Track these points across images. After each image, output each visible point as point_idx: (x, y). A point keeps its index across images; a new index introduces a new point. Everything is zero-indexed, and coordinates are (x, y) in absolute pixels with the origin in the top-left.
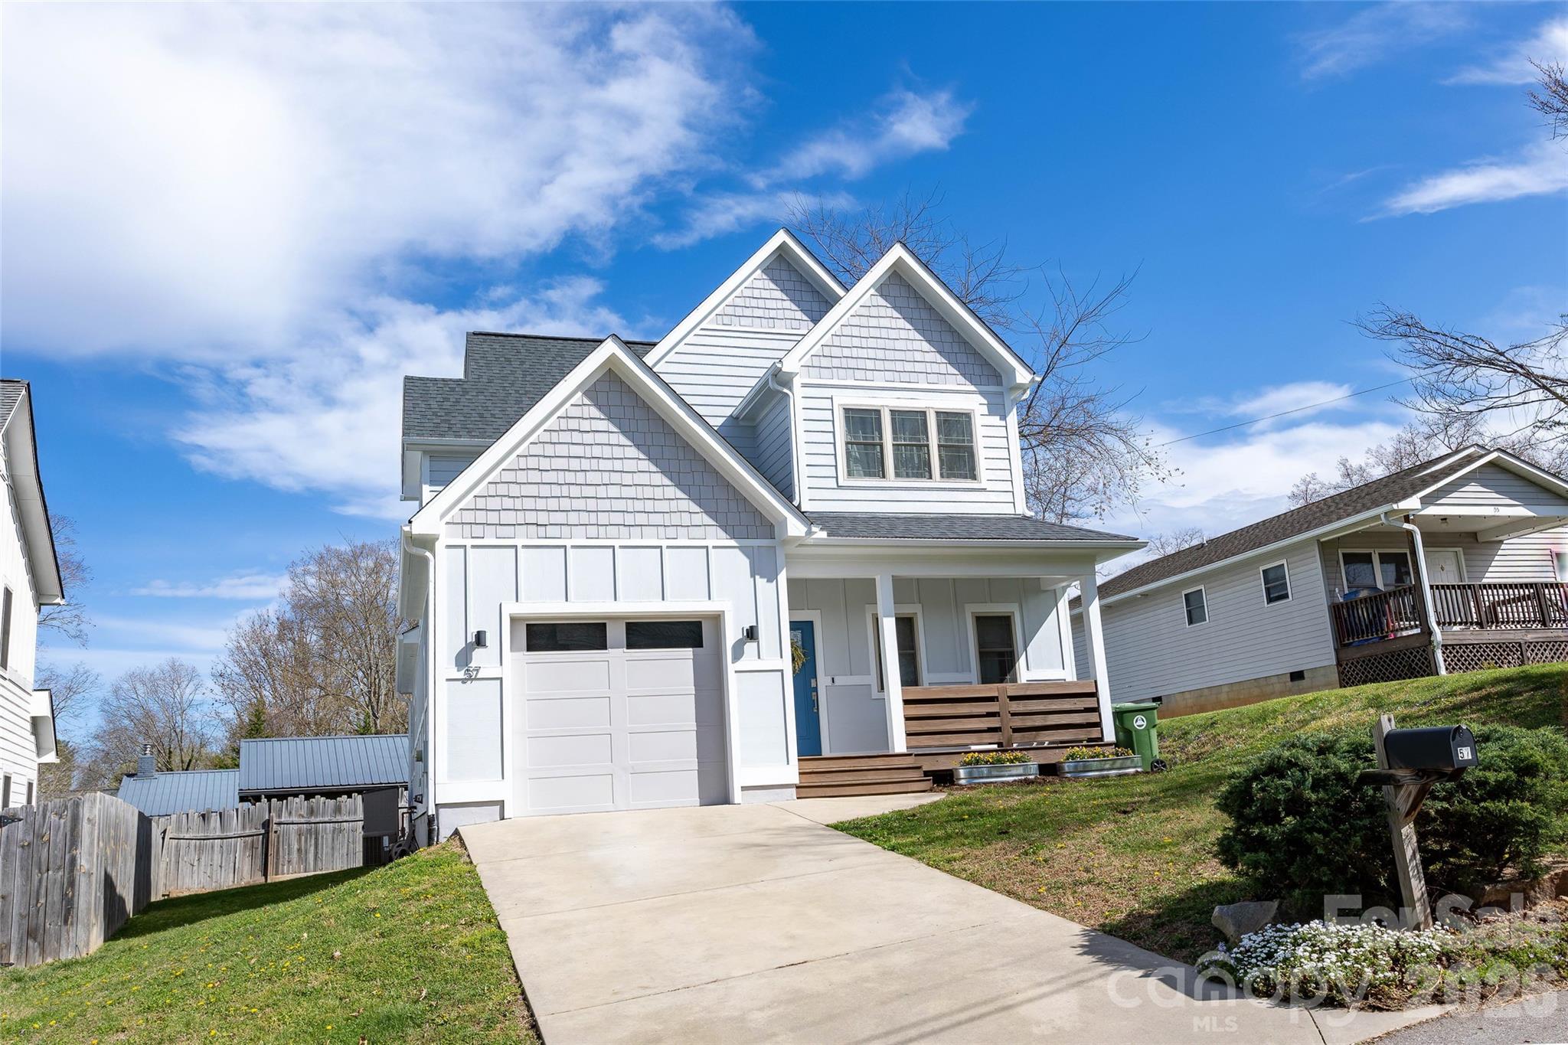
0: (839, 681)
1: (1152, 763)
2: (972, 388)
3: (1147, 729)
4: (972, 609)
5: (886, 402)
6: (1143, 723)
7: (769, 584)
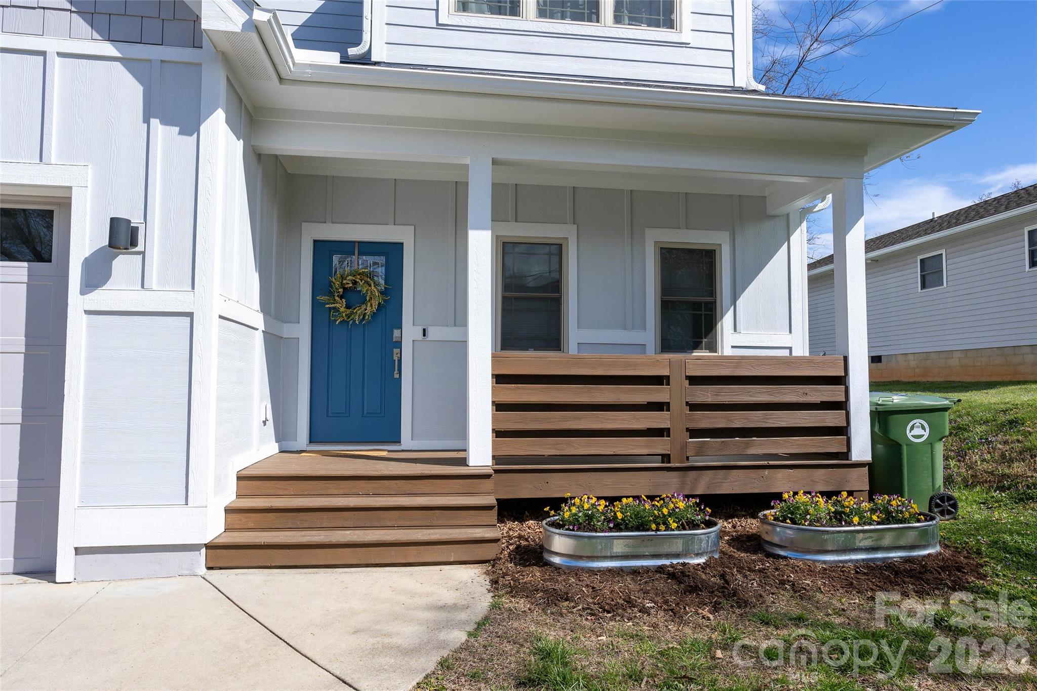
0: (434, 333)
1: (932, 499)
3: (930, 443)
4: (656, 237)
7: (185, 138)
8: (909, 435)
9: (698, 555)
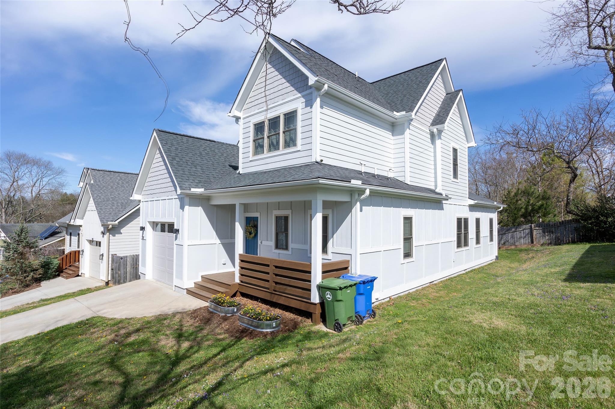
0: (263, 243)
2: (300, 95)
3: (333, 301)
5: (266, 117)
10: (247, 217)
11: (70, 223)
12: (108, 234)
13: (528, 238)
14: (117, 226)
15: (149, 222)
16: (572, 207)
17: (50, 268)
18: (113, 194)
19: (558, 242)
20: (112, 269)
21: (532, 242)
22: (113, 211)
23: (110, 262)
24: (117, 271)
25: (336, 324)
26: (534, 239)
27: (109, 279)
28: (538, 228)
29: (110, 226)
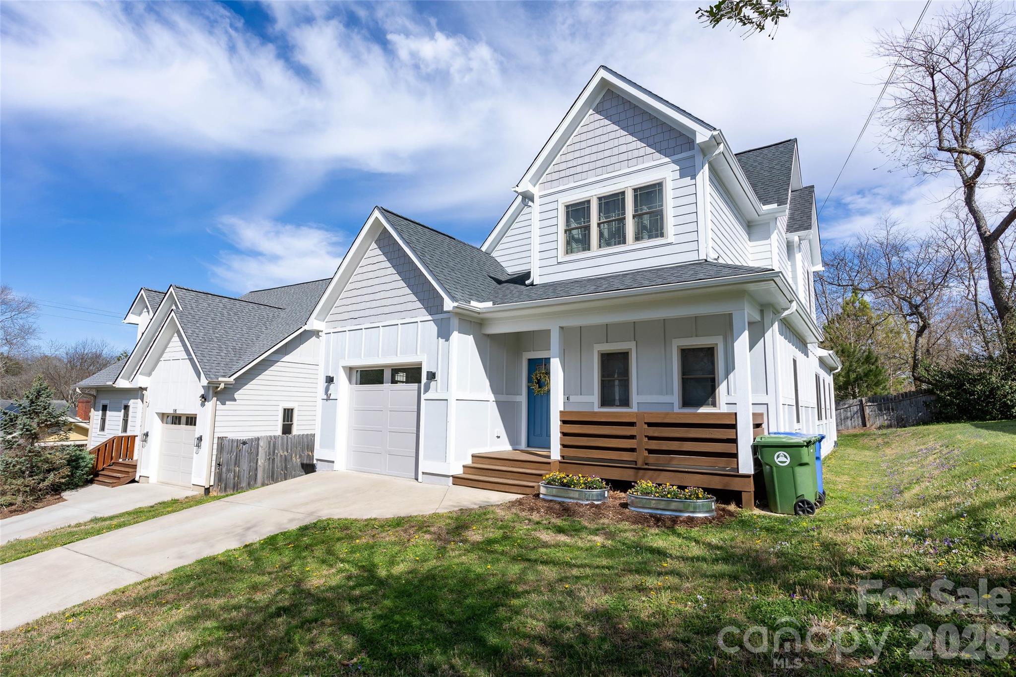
0: (572, 398)
2: (667, 160)
3: (791, 466)
4: (678, 343)
5: (593, 193)
6: (785, 460)
7: (446, 343)
8: (777, 461)
9: (587, 500)
10: (529, 360)
11: (114, 385)
12: (215, 399)
13: (858, 418)
14: (231, 386)
15: (344, 367)
16: (921, 371)
17: (80, 467)
18: (217, 331)
19: (902, 423)
20: (219, 464)
21: (864, 425)
22: (222, 360)
23: (215, 452)
24: (232, 467)
25: (800, 504)
26: (867, 419)
27: (212, 483)
28: (871, 404)
29: (222, 386)
